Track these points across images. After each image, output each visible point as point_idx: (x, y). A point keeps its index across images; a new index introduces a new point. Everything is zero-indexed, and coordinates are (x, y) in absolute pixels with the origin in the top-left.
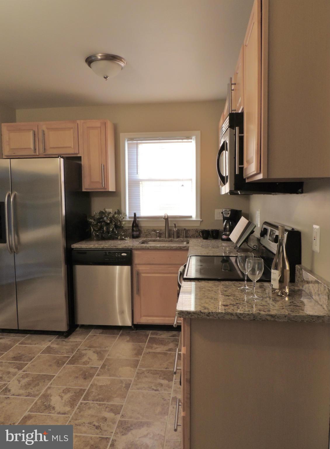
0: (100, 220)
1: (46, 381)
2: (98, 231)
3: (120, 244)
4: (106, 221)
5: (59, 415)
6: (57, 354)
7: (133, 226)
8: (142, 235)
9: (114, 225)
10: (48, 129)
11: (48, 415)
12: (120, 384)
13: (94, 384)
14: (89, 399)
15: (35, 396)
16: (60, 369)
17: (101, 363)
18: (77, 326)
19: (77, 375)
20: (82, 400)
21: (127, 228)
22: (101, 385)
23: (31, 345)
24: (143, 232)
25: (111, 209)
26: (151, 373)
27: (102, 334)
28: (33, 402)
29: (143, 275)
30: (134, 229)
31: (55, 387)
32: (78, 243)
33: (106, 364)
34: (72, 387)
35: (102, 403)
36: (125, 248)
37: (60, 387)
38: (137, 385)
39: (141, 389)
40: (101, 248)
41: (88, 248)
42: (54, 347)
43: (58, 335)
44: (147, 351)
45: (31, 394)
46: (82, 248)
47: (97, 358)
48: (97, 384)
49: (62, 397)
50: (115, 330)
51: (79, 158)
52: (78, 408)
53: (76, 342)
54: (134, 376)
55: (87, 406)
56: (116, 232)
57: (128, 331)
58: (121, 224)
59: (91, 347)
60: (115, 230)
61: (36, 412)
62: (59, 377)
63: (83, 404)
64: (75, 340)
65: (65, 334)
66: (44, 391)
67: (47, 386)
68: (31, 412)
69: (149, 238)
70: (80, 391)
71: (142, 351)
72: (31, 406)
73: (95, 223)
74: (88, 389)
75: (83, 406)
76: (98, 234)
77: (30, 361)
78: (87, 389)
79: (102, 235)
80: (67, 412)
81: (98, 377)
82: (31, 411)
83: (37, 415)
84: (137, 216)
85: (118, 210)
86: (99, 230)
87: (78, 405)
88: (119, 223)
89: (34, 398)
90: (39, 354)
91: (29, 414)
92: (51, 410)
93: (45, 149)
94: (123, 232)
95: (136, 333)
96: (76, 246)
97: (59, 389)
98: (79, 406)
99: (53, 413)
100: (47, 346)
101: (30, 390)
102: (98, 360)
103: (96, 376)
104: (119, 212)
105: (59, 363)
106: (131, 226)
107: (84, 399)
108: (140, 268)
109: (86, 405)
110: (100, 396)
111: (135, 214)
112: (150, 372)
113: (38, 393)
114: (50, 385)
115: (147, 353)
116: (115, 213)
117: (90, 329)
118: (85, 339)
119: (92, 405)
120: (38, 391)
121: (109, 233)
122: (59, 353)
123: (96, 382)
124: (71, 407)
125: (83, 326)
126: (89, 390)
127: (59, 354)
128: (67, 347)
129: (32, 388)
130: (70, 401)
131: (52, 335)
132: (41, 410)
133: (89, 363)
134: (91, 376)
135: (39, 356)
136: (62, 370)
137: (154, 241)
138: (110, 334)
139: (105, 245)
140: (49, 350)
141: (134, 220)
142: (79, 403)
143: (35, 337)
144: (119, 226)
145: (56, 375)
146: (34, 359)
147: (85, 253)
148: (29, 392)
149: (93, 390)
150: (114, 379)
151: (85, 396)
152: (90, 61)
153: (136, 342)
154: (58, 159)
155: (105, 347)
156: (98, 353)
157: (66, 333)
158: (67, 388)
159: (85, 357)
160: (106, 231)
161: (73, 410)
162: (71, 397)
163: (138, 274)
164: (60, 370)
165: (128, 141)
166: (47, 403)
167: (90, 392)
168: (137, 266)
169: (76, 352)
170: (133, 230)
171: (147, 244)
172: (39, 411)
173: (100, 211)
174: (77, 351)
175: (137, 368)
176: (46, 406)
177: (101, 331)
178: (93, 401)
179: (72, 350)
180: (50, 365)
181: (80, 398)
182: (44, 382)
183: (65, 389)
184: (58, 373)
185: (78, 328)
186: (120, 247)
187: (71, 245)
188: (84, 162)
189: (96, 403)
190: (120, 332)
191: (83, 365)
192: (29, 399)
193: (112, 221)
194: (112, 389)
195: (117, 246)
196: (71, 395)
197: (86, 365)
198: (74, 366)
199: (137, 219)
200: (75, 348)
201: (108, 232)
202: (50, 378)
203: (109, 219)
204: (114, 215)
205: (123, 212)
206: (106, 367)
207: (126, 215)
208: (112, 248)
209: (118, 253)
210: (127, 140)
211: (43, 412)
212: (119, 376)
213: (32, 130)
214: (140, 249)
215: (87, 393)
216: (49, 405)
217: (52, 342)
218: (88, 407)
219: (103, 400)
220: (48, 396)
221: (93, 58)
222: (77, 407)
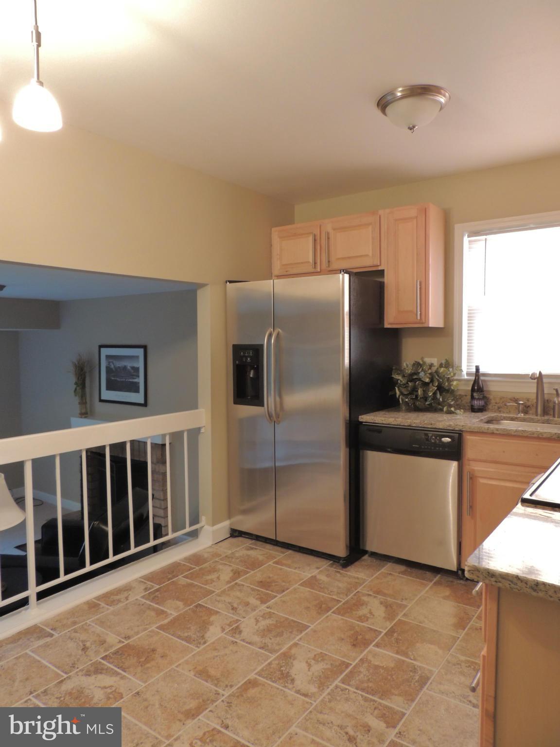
0: (412, 377)
1: (294, 632)
2: (407, 395)
3: (441, 421)
4: (423, 379)
5: (296, 694)
6: (323, 592)
7: (473, 390)
8: (490, 407)
9: (436, 387)
10: (334, 229)
11: (282, 690)
12: (411, 674)
13: (367, 659)
14: (351, 683)
15: (272, 651)
16: (320, 618)
17: (389, 625)
18: (365, 552)
19: (343, 636)
20: (339, 682)
21: (463, 394)
22: (376, 664)
23: (289, 568)
24: (493, 401)
25: (436, 359)
26: (473, 669)
27: (404, 574)
28: (265, 661)
29: (482, 481)
30: (475, 394)
31: (304, 646)
32: (371, 414)
33: (396, 630)
34: (330, 654)
35: (371, 697)
36: (448, 428)
37: (313, 648)
38: (440, 684)
39: (447, 695)
40: (406, 424)
41: (385, 423)
42: (321, 580)
43: (331, 560)
44: (477, 624)
45: (268, 646)
46: (374, 422)
47: (383, 615)
48: (371, 661)
49: (309, 665)
50: (427, 572)
51: (381, 273)
52: (329, 694)
53: (358, 578)
54: (441, 666)
55: (345, 694)
56: (441, 399)
57: (451, 579)
58: (450, 385)
59: (378, 592)
60: (438, 396)
61: (266, 678)
62: (315, 631)
63: (340, 690)
64: (356, 576)
65: (341, 561)
66: (286, 647)
67: (293, 642)
68: (259, 676)
69: (504, 412)
70: (340, 665)
71: (468, 621)
72: (263, 666)
73: (404, 382)
74: (354, 664)
75: (338, 693)
76: (407, 400)
77: (282, 593)
78: (353, 666)
79: (414, 403)
80: (310, 694)
81: (376, 649)
82: (259, 674)
83: (266, 683)
84: (481, 372)
85: (446, 359)
86: (410, 393)
87: (331, 687)
88: (447, 384)
89: (270, 655)
90: (296, 586)
91: (256, 678)
92: (287, 683)
93: (329, 262)
94: (452, 400)
95: (465, 585)
96: (366, 418)
97: (309, 651)
98: (331, 690)
99: (289, 689)
100: (311, 575)
101: (267, 640)
102: (384, 618)
103: (373, 646)
104: (448, 364)
105: (322, 608)
106: (469, 390)
107: (343, 681)
108: (476, 468)
109: (343, 692)
110: (370, 685)
111: (477, 369)
112: (472, 667)
113: (277, 648)
114: (298, 640)
115: (477, 629)
116: (441, 366)
117: (385, 562)
118: (373, 577)
119: (353, 696)
120: (278, 644)
121: (426, 400)
122: (326, 590)
123: (370, 657)
124: (319, 687)
125: (374, 555)
126: (355, 667)
127: (325, 593)
128: (340, 585)
129: (271, 637)
130: (320, 676)
131: (323, 559)
132: (274, 678)
133: (367, 620)
134: (366, 643)
135: (295, 589)
136: (322, 621)
137: (512, 419)
138: (417, 578)
139: (415, 421)
140: (312, 583)
141: (475, 379)
142: (334, 685)
143: (299, 556)
144: (447, 388)
145: (312, 626)
146: (288, 591)
147: (380, 432)
148: (265, 643)
149: (362, 670)
150: (403, 661)
151: (346, 675)
152: (383, 104)
153: (459, 603)
154: (341, 276)
155: (402, 599)
156: (387, 606)
157: (344, 560)
158: (321, 653)
159: (364, 607)
160: (422, 396)
161: (321, 695)
162: (323, 671)
163: (471, 478)
164: (320, 620)
165: (469, 237)
166: (286, 669)
167: (355, 671)
168: (471, 462)
169: (352, 595)
170: (472, 397)
171: (497, 424)
172: (270, 678)
173: (416, 362)
174: (355, 595)
175: (450, 653)
176: (282, 674)
177: (402, 568)
178: (357, 689)
179: (348, 591)
180: (307, 608)
181: (338, 677)
182: (291, 632)
183: (317, 654)
184: (317, 623)
185: (367, 555)
186: (440, 425)
187: (359, 415)
188: (389, 279)
189: (361, 695)
190: (435, 577)
191: (358, 621)
192: (263, 653)
193: (435, 379)
194: (394, 677)
195: (434, 424)
196: (325, 667)
197: (362, 622)
198: (342, 619)
199: (482, 378)
200: (353, 589)
201: (425, 398)
202: (302, 628)
203: (428, 375)
204: (438, 368)
205: (457, 364)
206: (395, 635)
207: (461, 370)
208: (425, 426)
209: (436, 436)
210: (467, 235)
211: (276, 682)
212: (412, 658)
213: (311, 233)
214: (477, 432)
215: (351, 672)
216: (288, 673)
217: (320, 571)
218: (345, 696)
219: (373, 692)
220: (290, 658)
221: (389, 98)
222: (329, 690)
